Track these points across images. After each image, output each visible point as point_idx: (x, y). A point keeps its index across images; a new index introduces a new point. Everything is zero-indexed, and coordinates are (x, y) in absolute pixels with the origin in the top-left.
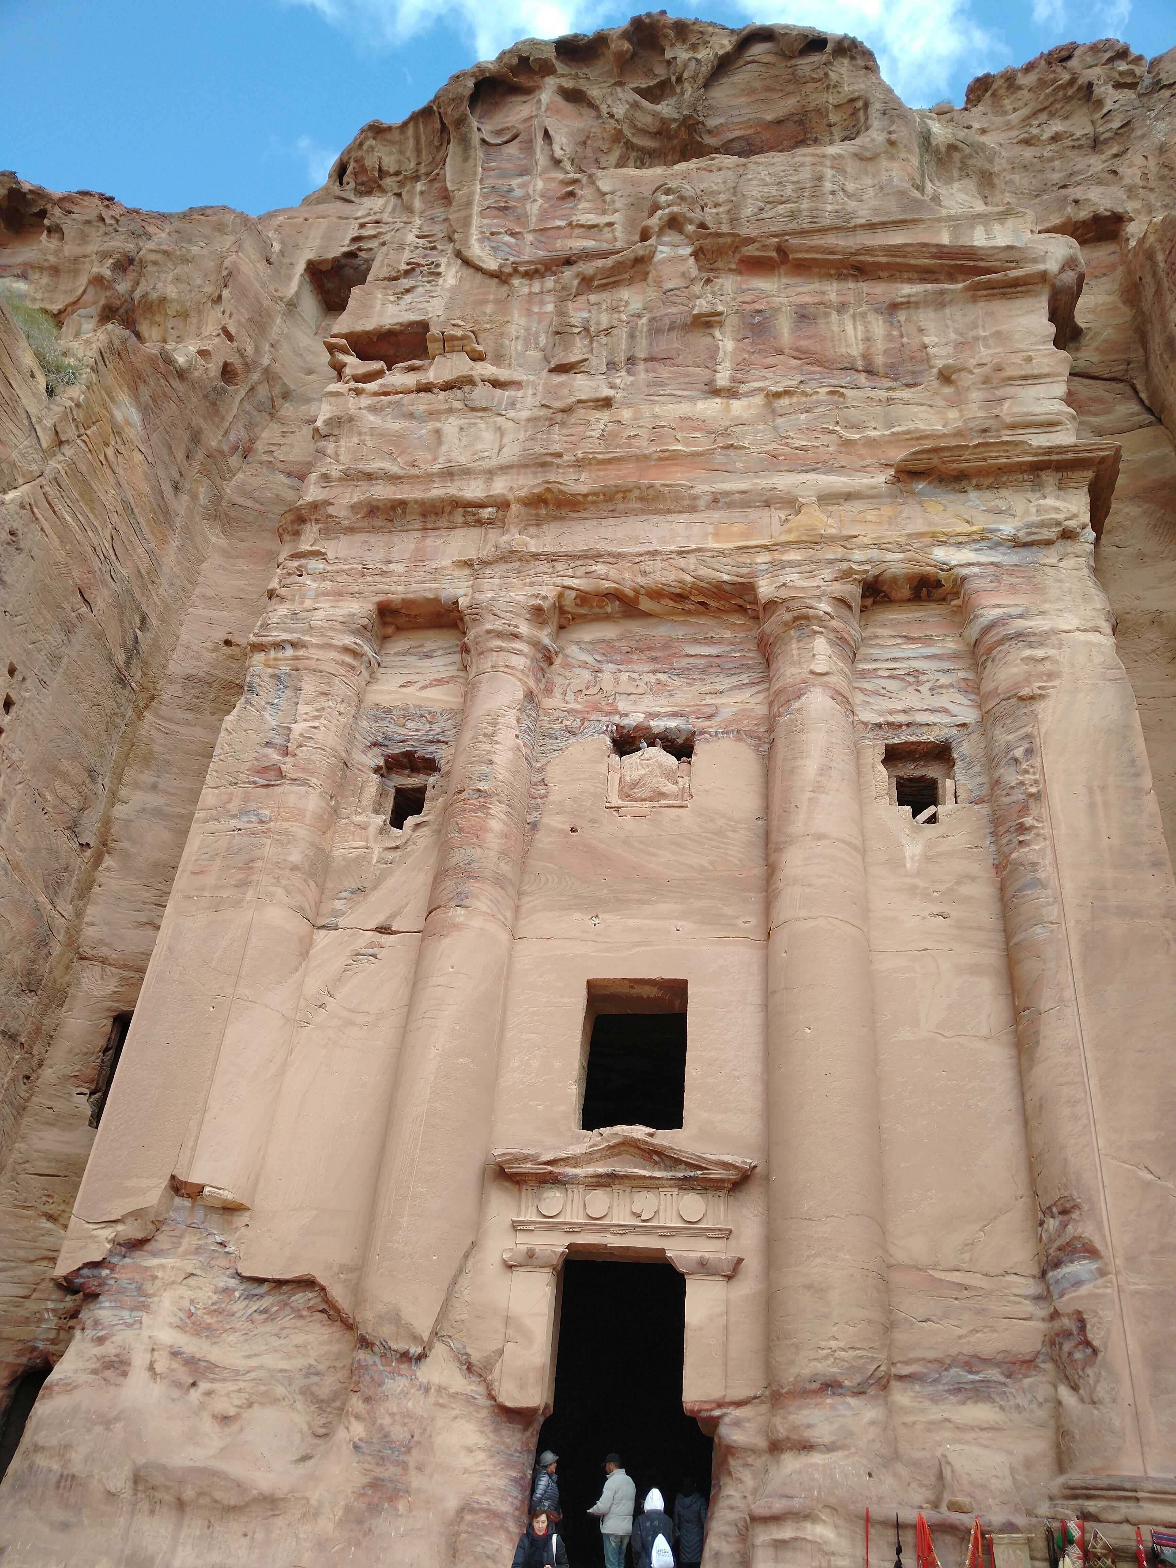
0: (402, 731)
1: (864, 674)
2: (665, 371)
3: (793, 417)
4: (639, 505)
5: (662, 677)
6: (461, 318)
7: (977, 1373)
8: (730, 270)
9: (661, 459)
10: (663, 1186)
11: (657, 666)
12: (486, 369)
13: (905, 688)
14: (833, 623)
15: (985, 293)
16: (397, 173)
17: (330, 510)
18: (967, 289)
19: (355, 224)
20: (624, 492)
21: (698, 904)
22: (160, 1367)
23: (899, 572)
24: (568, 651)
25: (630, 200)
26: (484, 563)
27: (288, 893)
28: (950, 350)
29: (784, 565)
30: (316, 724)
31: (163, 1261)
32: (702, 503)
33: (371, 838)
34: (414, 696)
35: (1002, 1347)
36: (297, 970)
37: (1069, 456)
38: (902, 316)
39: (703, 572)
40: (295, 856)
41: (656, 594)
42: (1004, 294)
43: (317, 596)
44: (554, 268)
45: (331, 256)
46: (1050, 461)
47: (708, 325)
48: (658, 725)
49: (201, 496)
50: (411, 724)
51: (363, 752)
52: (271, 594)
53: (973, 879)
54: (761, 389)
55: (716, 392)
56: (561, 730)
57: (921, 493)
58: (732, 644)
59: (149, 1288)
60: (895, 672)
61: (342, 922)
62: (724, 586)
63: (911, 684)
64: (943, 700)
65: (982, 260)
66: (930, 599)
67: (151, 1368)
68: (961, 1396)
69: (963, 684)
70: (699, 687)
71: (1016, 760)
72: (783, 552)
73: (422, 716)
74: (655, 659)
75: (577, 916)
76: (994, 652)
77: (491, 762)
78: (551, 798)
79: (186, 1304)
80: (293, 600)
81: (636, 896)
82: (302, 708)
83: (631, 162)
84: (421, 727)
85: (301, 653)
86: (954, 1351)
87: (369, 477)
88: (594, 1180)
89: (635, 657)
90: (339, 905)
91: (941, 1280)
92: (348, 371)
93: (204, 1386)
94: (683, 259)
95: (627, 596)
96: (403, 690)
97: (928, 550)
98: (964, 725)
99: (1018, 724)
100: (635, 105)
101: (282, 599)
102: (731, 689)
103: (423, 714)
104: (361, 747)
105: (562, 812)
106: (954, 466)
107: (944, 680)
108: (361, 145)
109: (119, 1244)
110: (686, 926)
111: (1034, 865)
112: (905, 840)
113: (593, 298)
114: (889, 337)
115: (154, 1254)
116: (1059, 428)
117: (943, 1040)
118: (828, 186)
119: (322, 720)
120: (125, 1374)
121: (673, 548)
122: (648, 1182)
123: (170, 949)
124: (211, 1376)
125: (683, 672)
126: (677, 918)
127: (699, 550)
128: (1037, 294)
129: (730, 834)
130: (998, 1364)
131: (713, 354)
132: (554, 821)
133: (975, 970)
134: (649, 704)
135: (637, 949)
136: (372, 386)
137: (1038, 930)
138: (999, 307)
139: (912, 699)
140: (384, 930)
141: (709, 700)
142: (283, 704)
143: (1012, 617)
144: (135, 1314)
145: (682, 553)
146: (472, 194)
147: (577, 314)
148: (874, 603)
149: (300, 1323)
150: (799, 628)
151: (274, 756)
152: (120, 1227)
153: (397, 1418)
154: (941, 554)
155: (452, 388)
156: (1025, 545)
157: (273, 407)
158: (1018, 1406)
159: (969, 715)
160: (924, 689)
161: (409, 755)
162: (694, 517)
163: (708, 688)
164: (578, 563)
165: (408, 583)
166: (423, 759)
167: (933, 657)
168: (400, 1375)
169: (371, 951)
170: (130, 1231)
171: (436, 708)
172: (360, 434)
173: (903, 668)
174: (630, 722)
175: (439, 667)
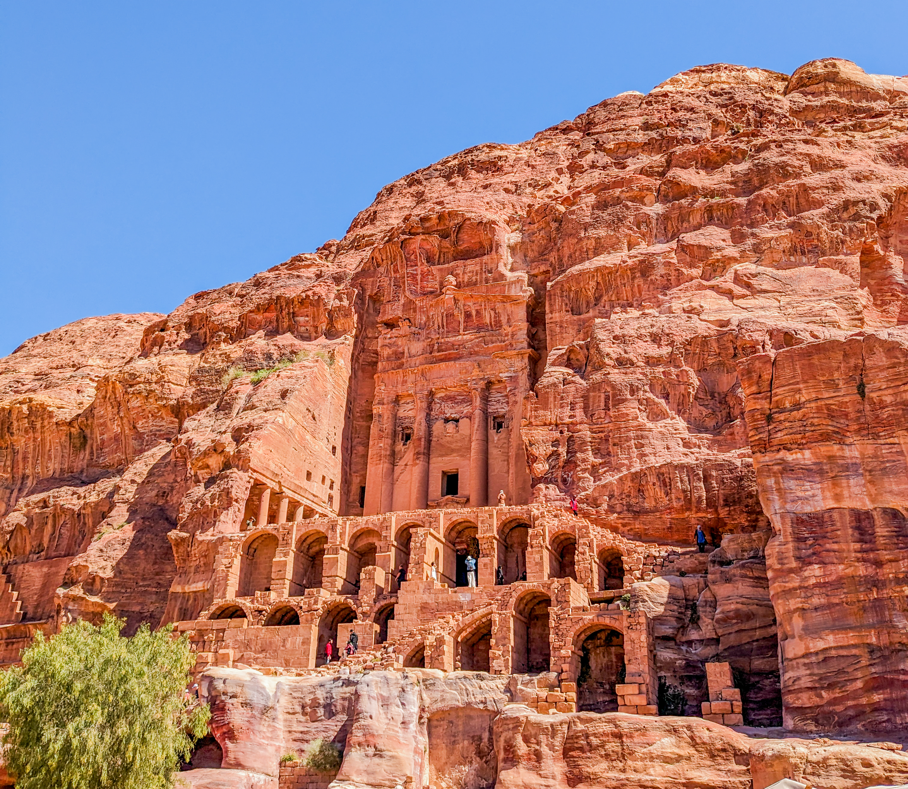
0: (405, 422)
1: (490, 401)
5: (453, 405)
9: (449, 354)
10: (455, 504)
11: (452, 402)
12: (413, 329)
13: (497, 404)
14: (481, 393)
15: (513, 305)
18: (511, 304)
21: (460, 453)
23: (494, 380)
24: (435, 400)
25: (440, 276)
26: (416, 383)
27: (388, 460)
28: (506, 320)
29: (472, 380)
32: (457, 366)
33: (402, 446)
34: (406, 414)
36: (392, 474)
37: (523, 352)
39: (458, 383)
40: (388, 453)
43: (385, 395)
45: (374, 293)
46: (519, 354)
47: (458, 316)
48: (453, 416)
50: (406, 420)
51: (398, 428)
52: (376, 395)
53: (504, 443)
54: (469, 333)
55: (460, 334)
56: (435, 419)
57: (498, 360)
58: (466, 396)
61: (399, 464)
62: (463, 384)
64: (503, 406)
65: (512, 298)
69: (506, 402)
71: (510, 419)
72: (472, 377)
73: (408, 418)
74: (452, 400)
75: (439, 458)
76: (510, 397)
77: (421, 430)
78: (434, 435)
80: (380, 396)
81: (450, 453)
82: (385, 421)
84: (408, 420)
85: (383, 409)
89: (448, 401)
90: (398, 461)
92: (383, 332)
95: (444, 388)
96: (405, 412)
97: (499, 374)
98: (506, 411)
101: (378, 396)
102: (466, 407)
104: (397, 426)
105: (436, 437)
107: (503, 401)
110: (458, 458)
112: (495, 436)
114: (495, 317)
116: (524, 343)
117: (498, 474)
119: (388, 424)
125: (457, 403)
126: (456, 457)
127: (457, 377)
128: (523, 305)
129: (465, 439)
131: (459, 323)
132: (434, 439)
134: (451, 411)
135: (450, 465)
138: (516, 307)
139: (498, 406)
140: (406, 465)
141: (462, 410)
142: (381, 421)
145: (454, 379)
148: (492, 385)
154: (501, 375)
155: (406, 336)
156: (516, 372)
159: (507, 409)
160: (500, 404)
161: (407, 426)
163: (461, 407)
165: (402, 390)
166: (410, 427)
167: (502, 396)
169: (404, 469)
171: (411, 416)
173: (496, 399)
174: (447, 416)
175: (410, 406)
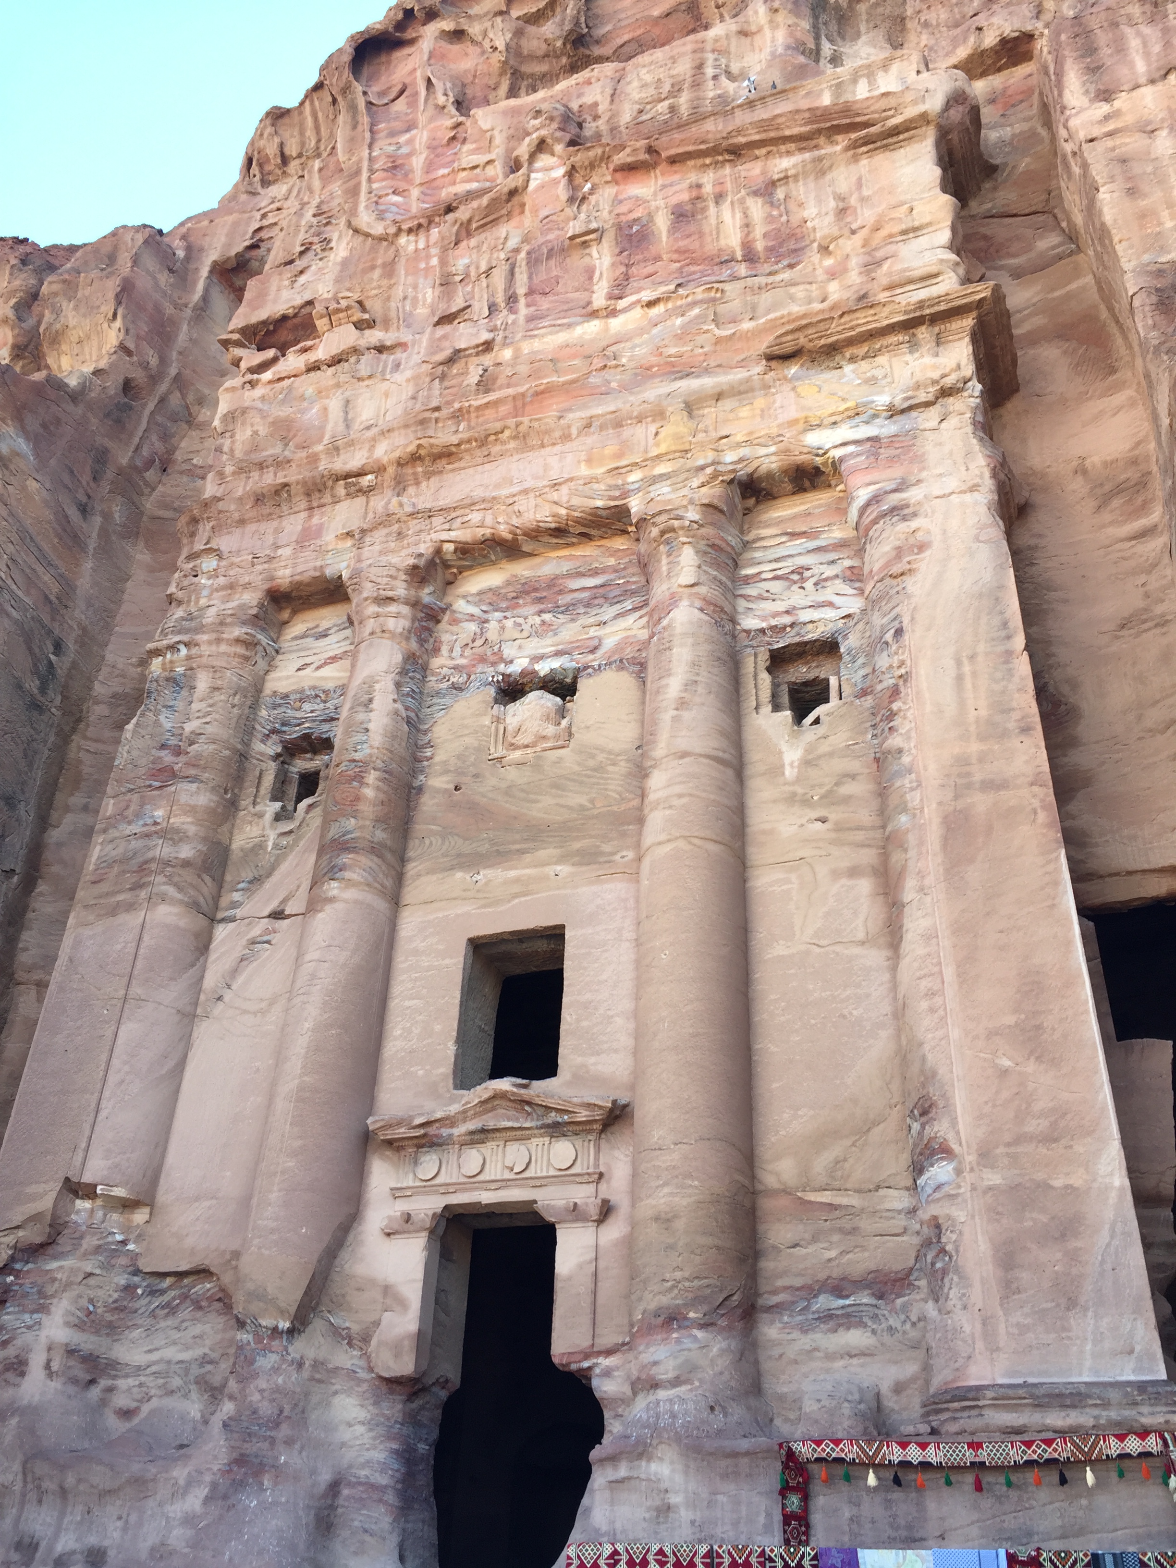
0: (298, 714)
1: (747, 580)
2: (545, 303)
3: (669, 323)
4: (512, 445)
5: (547, 617)
6: (349, 290)
7: (847, 1297)
8: (607, 182)
9: (537, 394)
10: (535, 1136)
11: (542, 606)
12: (375, 336)
13: (789, 588)
14: (703, 531)
15: (864, 149)
16: (300, 156)
17: (221, 505)
18: (847, 149)
19: (258, 215)
20: (496, 434)
21: (577, 845)
22: (55, 1366)
23: (774, 466)
24: (455, 607)
25: (512, 131)
26: (363, 532)
27: (180, 889)
28: (831, 218)
29: (655, 480)
30: (208, 719)
31: (63, 1263)
32: (574, 431)
33: (267, 825)
34: (310, 678)
35: (872, 1266)
36: (193, 965)
37: (943, 307)
38: (780, 193)
39: (576, 501)
40: (186, 852)
41: (536, 534)
42: (886, 146)
43: (211, 593)
44: (437, 219)
45: (233, 253)
46: (923, 317)
47: (585, 244)
48: (543, 668)
49: (117, 516)
50: (307, 707)
51: (262, 741)
52: (171, 599)
53: (853, 777)
54: (639, 301)
55: (594, 314)
56: (448, 688)
57: (796, 378)
58: (616, 571)
59: (50, 1290)
60: (779, 573)
61: (239, 913)
62: (600, 512)
63: (795, 582)
64: (827, 595)
65: (858, 115)
66: (814, 487)
67: (48, 1366)
68: (831, 1324)
69: (848, 573)
70: (584, 621)
71: (887, 643)
72: (653, 467)
73: (317, 696)
74: (540, 600)
75: (459, 875)
76: (871, 533)
77: (367, 730)
78: (437, 759)
79: (84, 1302)
80: (189, 601)
81: (517, 847)
82: (195, 706)
83: (523, 91)
84: (316, 707)
85: (194, 651)
86: (822, 1276)
87: (261, 466)
88: (468, 1138)
89: (521, 601)
90: (236, 896)
91: (810, 1202)
92: (243, 365)
93: (104, 1383)
94: (555, 182)
95: (506, 541)
96: (301, 673)
97: (801, 437)
98: (848, 616)
99: (890, 605)
100: (519, 33)
101: (180, 603)
102: (615, 618)
103: (320, 695)
104: (259, 736)
105: (447, 772)
106: (823, 342)
107: (829, 571)
108: (261, 135)
109: (22, 1250)
110: (564, 869)
111: (900, 751)
112: (784, 747)
113: (473, 242)
114: (769, 219)
115: (55, 1257)
116: (940, 278)
117: (818, 950)
118: (710, 71)
119: (214, 716)
120: (22, 1374)
121: (545, 483)
122: (519, 1133)
123: (71, 960)
124: (113, 1373)
125: (568, 609)
126: (556, 863)
127: (571, 479)
128: (924, 137)
129: (610, 768)
130: (868, 1286)
131: (590, 272)
132: (439, 782)
133: (854, 872)
134: (536, 646)
135: (517, 901)
136: (267, 376)
137: (903, 818)
138: (882, 159)
139: (796, 598)
140: (277, 915)
141: (593, 632)
142: (180, 705)
143: (886, 493)
144: (35, 1316)
145: (555, 485)
146: (360, 160)
147: (461, 260)
148: (758, 502)
149: (199, 1314)
150: (668, 542)
151: (167, 757)
152: (21, 1233)
153: (265, 1394)
154: (814, 439)
155: (339, 361)
156: (903, 411)
157: (190, 414)
158: (890, 1328)
159: (853, 605)
160: (809, 585)
161: (306, 737)
162: (568, 446)
163: (592, 620)
164: (454, 515)
165: (295, 565)
166: (319, 739)
167: (818, 549)
168: (271, 1352)
169: (265, 938)
170: (33, 1235)
171: (330, 685)
172: (252, 425)
173: (787, 566)
174: (515, 668)
175: (333, 645)
